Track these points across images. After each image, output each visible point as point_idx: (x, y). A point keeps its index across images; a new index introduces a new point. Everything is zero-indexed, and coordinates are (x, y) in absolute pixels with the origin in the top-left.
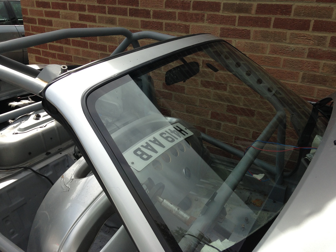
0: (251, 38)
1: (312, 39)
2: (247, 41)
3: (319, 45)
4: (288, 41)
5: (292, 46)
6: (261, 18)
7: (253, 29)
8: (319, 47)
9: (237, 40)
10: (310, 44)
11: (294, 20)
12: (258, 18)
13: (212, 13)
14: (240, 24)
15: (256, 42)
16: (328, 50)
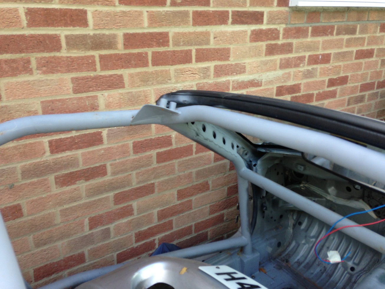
0: (126, 86)
1: (197, 73)
2: (121, 91)
3: (204, 78)
4: (173, 80)
5: (179, 85)
6: (133, 54)
7: (126, 73)
8: (205, 81)
9: (106, 93)
10: (196, 78)
11: (174, 51)
12: (129, 54)
13: (46, 55)
14: (104, 67)
15: (134, 90)
16: (214, 82)
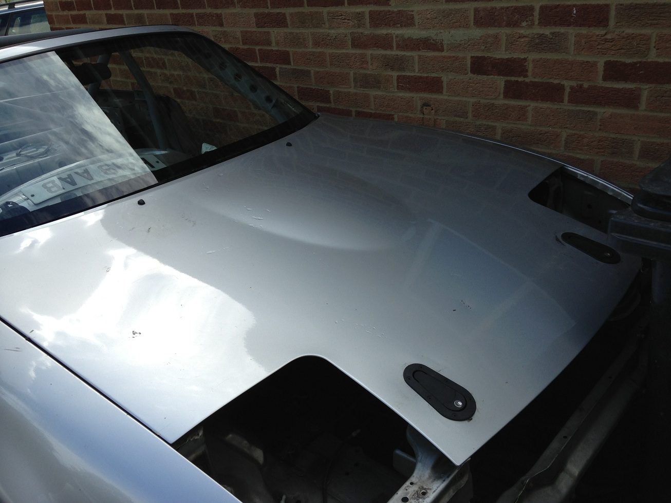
0: (289, 25)
1: (350, 18)
3: (359, 27)
4: (327, 25)
5: (333, 31)
7: (287, 12)
8: (360, 30)
10: (350, 26)
14: (273, 5)
15: (296, 31)
16: (371, 33)
